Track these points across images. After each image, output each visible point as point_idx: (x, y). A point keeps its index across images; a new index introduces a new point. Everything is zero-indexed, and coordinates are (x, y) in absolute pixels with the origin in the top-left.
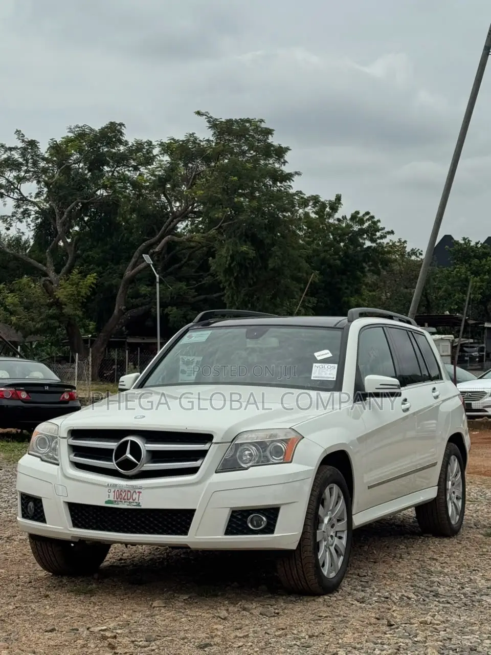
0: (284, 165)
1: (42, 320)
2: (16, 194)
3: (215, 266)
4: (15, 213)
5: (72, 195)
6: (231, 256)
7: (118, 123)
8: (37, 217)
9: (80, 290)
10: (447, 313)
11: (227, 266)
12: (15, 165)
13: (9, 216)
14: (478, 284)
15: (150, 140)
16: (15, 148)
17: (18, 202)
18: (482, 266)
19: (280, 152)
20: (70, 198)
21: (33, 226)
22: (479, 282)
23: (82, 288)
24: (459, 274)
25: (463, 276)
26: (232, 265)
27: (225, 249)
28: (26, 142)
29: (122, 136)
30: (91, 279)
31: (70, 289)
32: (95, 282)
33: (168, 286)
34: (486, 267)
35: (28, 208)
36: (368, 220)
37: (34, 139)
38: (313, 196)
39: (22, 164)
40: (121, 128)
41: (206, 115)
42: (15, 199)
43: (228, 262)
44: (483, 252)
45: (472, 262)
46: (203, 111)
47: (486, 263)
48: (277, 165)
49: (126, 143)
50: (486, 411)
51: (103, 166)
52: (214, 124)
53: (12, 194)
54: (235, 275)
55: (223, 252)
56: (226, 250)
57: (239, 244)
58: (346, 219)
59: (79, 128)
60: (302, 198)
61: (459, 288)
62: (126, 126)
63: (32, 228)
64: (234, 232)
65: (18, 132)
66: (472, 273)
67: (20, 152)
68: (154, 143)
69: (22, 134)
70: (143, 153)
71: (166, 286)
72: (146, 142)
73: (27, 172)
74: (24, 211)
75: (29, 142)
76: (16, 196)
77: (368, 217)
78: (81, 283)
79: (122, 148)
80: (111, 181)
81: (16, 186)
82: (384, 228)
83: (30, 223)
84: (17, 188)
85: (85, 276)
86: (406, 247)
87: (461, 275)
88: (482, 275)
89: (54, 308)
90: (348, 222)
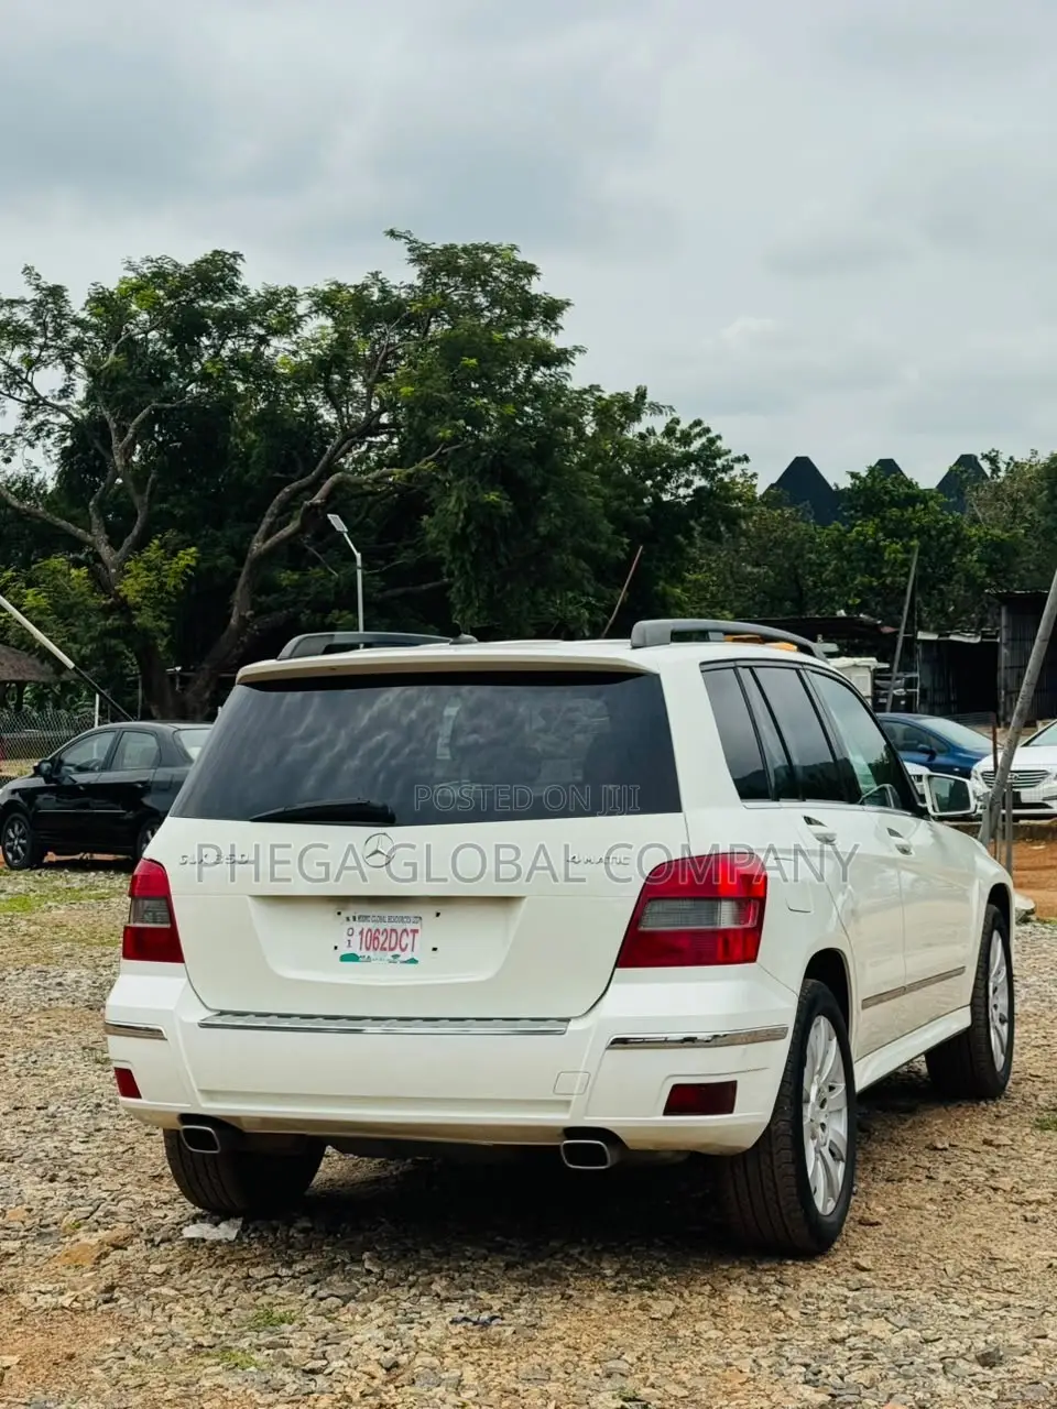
0: (556, 333)
1: (92, 640)
2: (25, 393)
3: (436, 531)
4: (20, 428)
5: (141, 394)
6: (465, 512)
7: (230, 252)
8: (63, 436)
9: (164, 580)
10: (842, 613)
11: (458, 531)
12: (21, 335)
13: (9, 436)
14: (900, 556)
15: (294, 285)
16: (22, 302)
17: (27, 408)
18: (905, 521)
19: (552, 310)
20: (137, 399)
21: (56, 455)
22: (900, 553)
23: (166, 577)
24: (862, 538)
25: (871, 541)
26: (469, 529)
27: (453, 499)
28: (44, 289)
29: (238, 278)
30: (187, 557)
31: (146, 579)
32: (193, 563)
33: (330, 569)
34: (914, 522)
35: (47, 420)
36: (699, 435)
37: (58, 284)
38: (618, 394)
39: (34, 333)
40: (235, 263)
41: (406, 238)
42: (23, 402)
43: (460, 525)
44: (907, 494)
45: (888, 514)
46: (400, 229)
47: (913, 516)
48: (542, 335)
49: (245, 291)
50: (1047, 807)
51: (200, 335)
52: (420, 255)
53: (18, 391)
54: (474, 548)
55: (452, 504)
56: (456, 502)
57: (479, 489)
58: (655, 434)
59: (152, 261)
60: (600, 398)
61: (863, 564)
62: (245, 257)
63: (54, 458)
64: (469, 465)
65: (28, 270)
66: (887, 536)
67: (31, 310)
68: (300, 291)
69: (37, 275)
70: (278, 312)
71: (326, 570)
72: (286, 290)
73: (43, 347)
74: (39, 425)
75: (49, 289)
76: (25, 396)
77: (697, 430)
78: (166, 567)
79: (237, 300)
80: (218, 366)
81: (24, 376)
82: (730, 451)
83: (51, 448)
84: (26, 381)
85: (174, 554)
86: (755, 486)
87: (866, 539)
88: (905, 540)
89: (117, 617)
90: (660, 440)
